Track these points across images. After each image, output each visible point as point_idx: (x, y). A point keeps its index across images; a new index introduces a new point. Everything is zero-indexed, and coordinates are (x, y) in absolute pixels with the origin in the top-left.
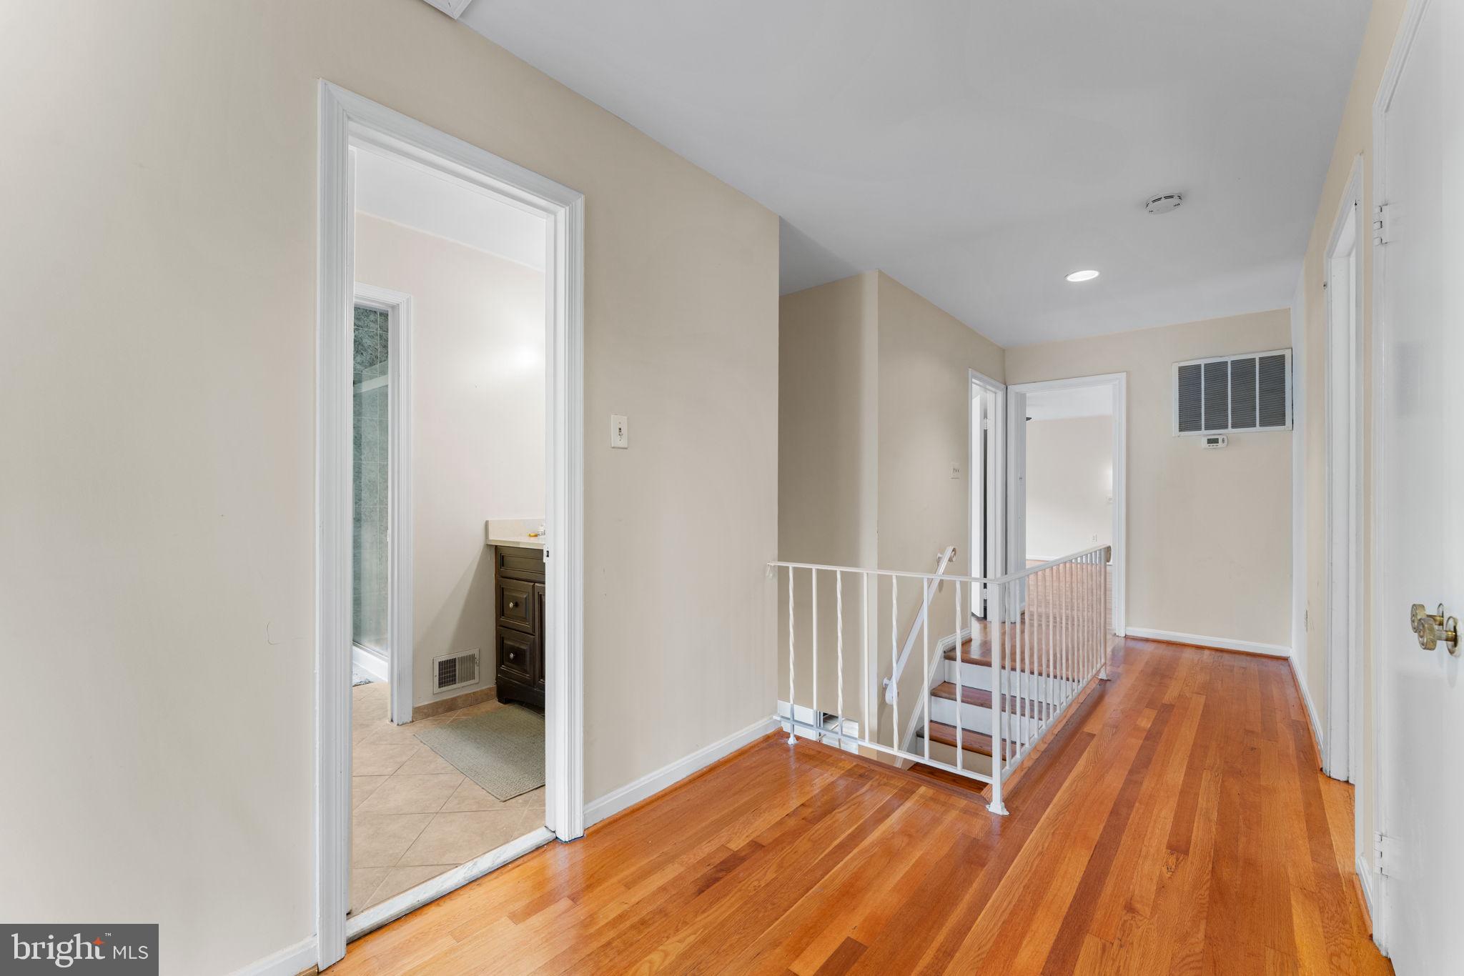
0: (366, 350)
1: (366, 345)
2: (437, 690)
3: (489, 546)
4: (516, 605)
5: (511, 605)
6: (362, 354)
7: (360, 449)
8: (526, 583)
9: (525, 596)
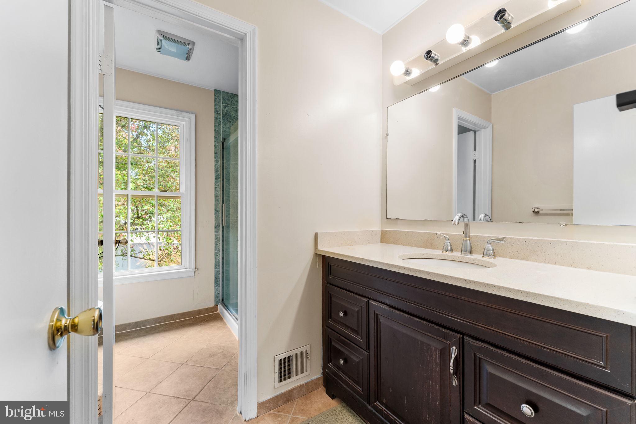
0: (232, 120)
1: (232, 117)
2: (277, 384)
3: (317, 255)
4: (345, 313)
5: (341, 314)
6: (230, 122)
7: (229, 182)
8: (358, 297)
9: (357, 310)
